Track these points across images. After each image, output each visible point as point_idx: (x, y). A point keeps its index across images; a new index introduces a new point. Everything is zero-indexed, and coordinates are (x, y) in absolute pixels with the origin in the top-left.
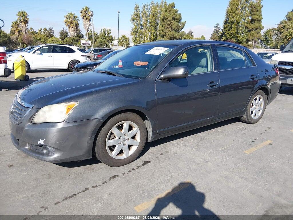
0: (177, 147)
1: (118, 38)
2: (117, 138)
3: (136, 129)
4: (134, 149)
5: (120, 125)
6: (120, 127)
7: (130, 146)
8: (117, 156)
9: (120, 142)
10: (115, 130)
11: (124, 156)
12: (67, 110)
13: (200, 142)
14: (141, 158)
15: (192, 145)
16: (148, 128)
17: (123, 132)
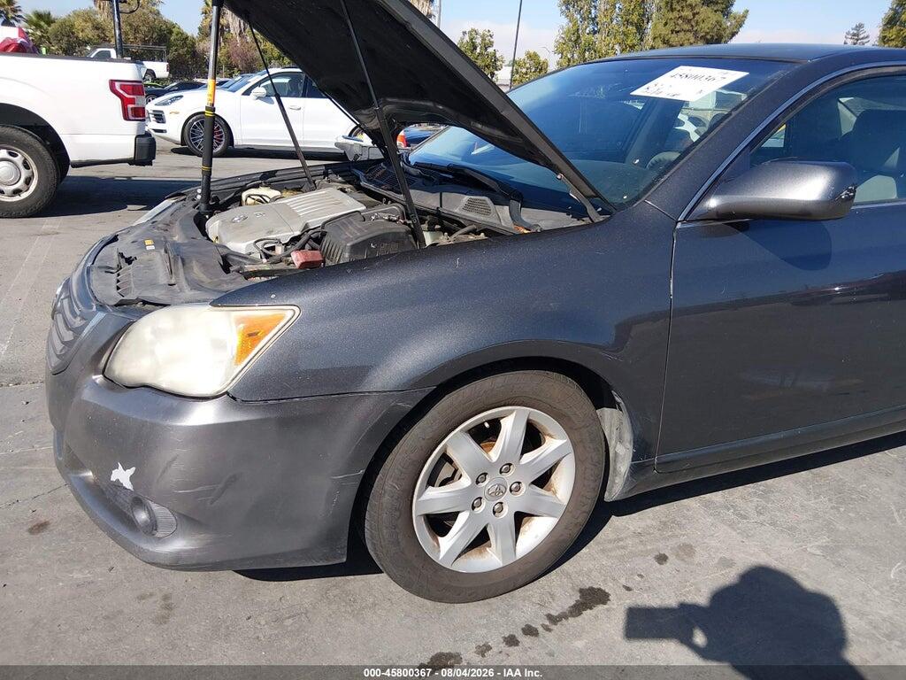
0: (732, 525)
1: (514, 62)
2: (465, 481)
3: (555, 443)
4: (537, 532)
5: (487, 425)
6: (486, 434)
7: (520, 518)
8: (459, 556)
9: (481, 498)
10: (460, 447)
11: (490, 560)
12: (244, 343)
13: (838, 509)
14: (566, 566)
15: (802, 526)
16: (614, 436)
17: (494, 454)
